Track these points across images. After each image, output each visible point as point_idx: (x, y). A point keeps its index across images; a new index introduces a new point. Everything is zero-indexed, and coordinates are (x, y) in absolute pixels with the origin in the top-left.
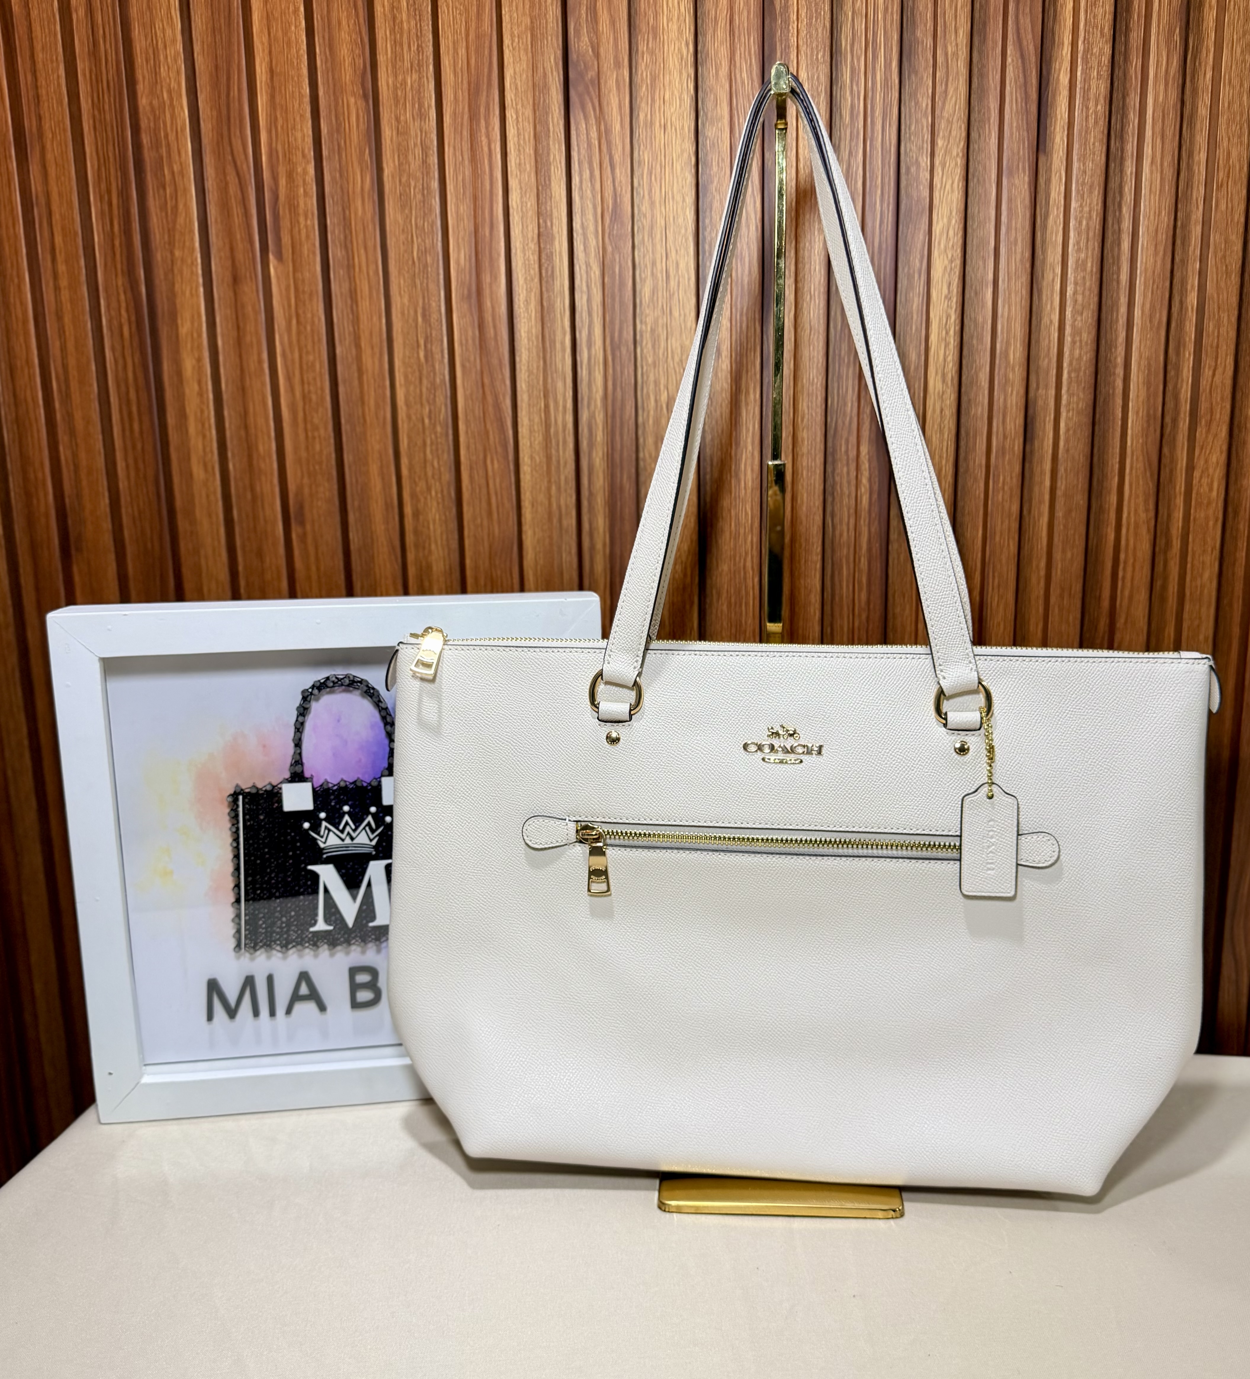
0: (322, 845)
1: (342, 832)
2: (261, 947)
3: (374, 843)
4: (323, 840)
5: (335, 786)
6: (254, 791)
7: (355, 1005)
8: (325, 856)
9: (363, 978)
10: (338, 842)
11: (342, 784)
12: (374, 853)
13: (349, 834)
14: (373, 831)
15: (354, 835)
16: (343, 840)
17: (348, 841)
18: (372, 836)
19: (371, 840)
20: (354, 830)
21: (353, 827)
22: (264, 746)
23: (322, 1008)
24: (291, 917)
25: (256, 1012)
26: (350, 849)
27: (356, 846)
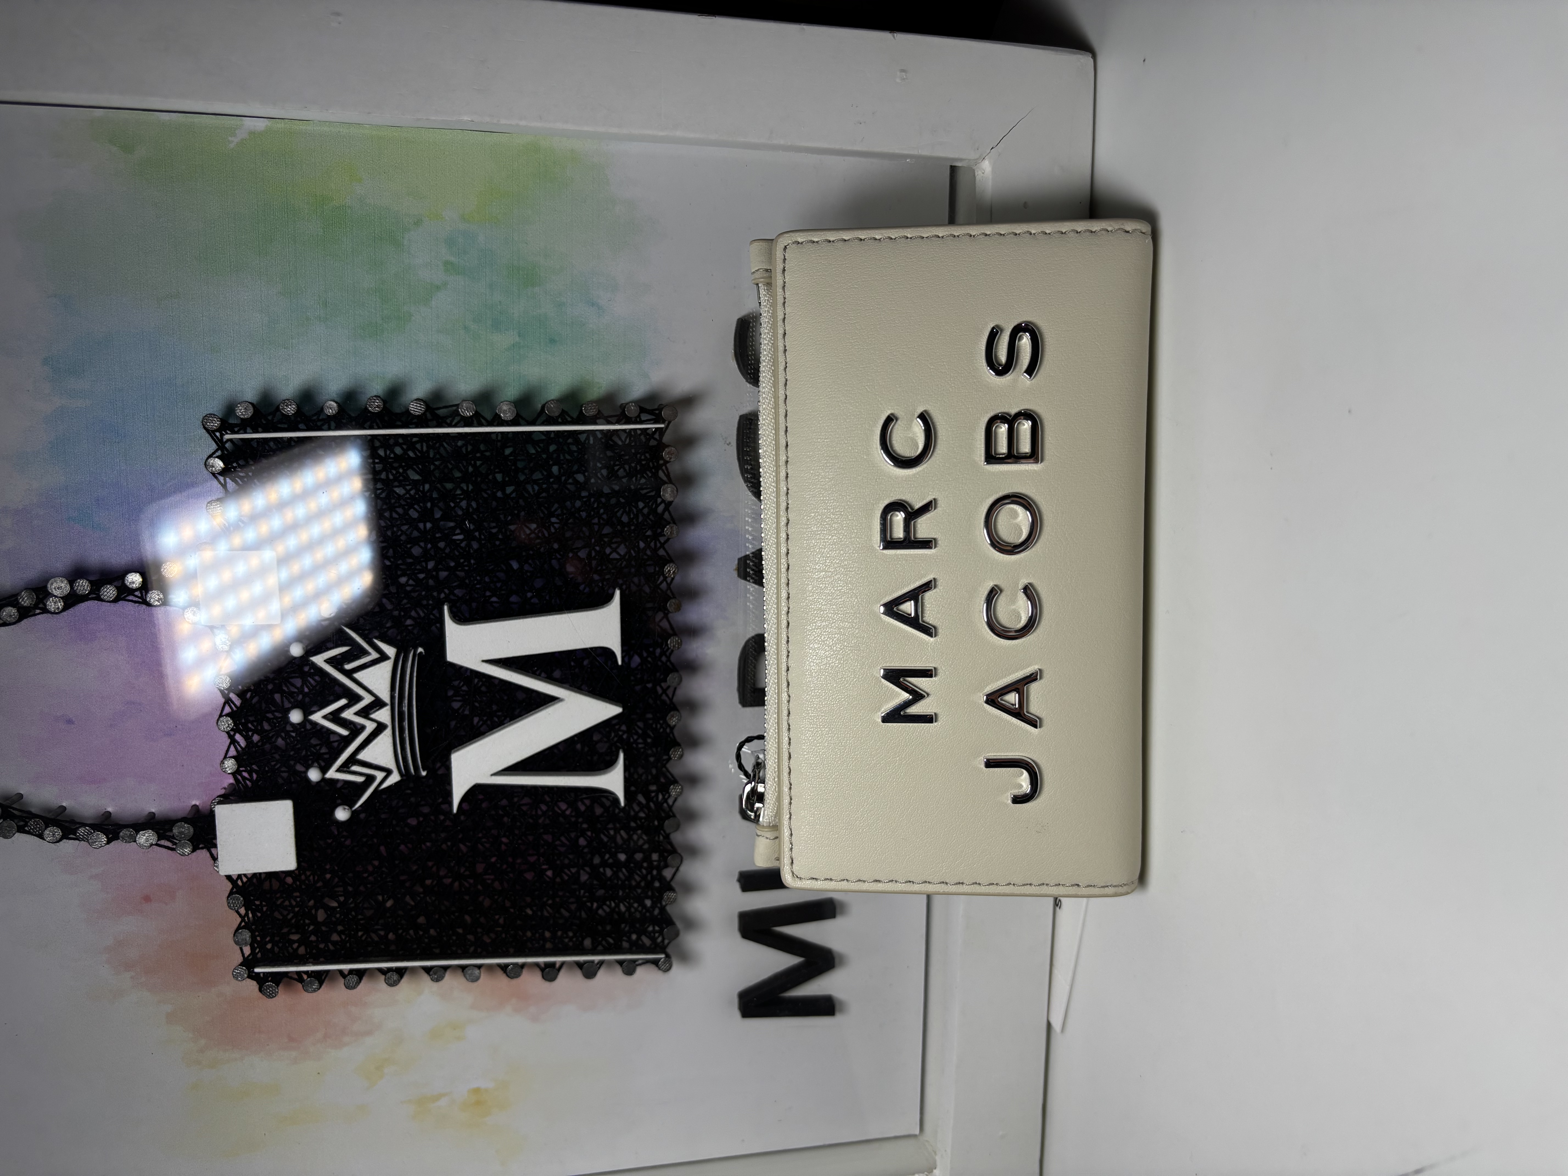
0: (395, 778)
1: (354, 730)
2: (663, 909)
3: (390, 651)
4: (380, 775)
5: (233, 741)
6: (246, 935)
8: (425, 772)
10: (386, 739)
11: (227, 723)
12: (420, 650)
13: (362, 713)
15: (368, 699)
16: (380, 728)
17: (383, 715)
18: (374, 655)
19: (383, 657)
20: (354, 698)
21: (343, 702)
22: (147, 899)
24: (590, 843)
25: (825, 910)
26: (406, 709)
27: (397, 695)
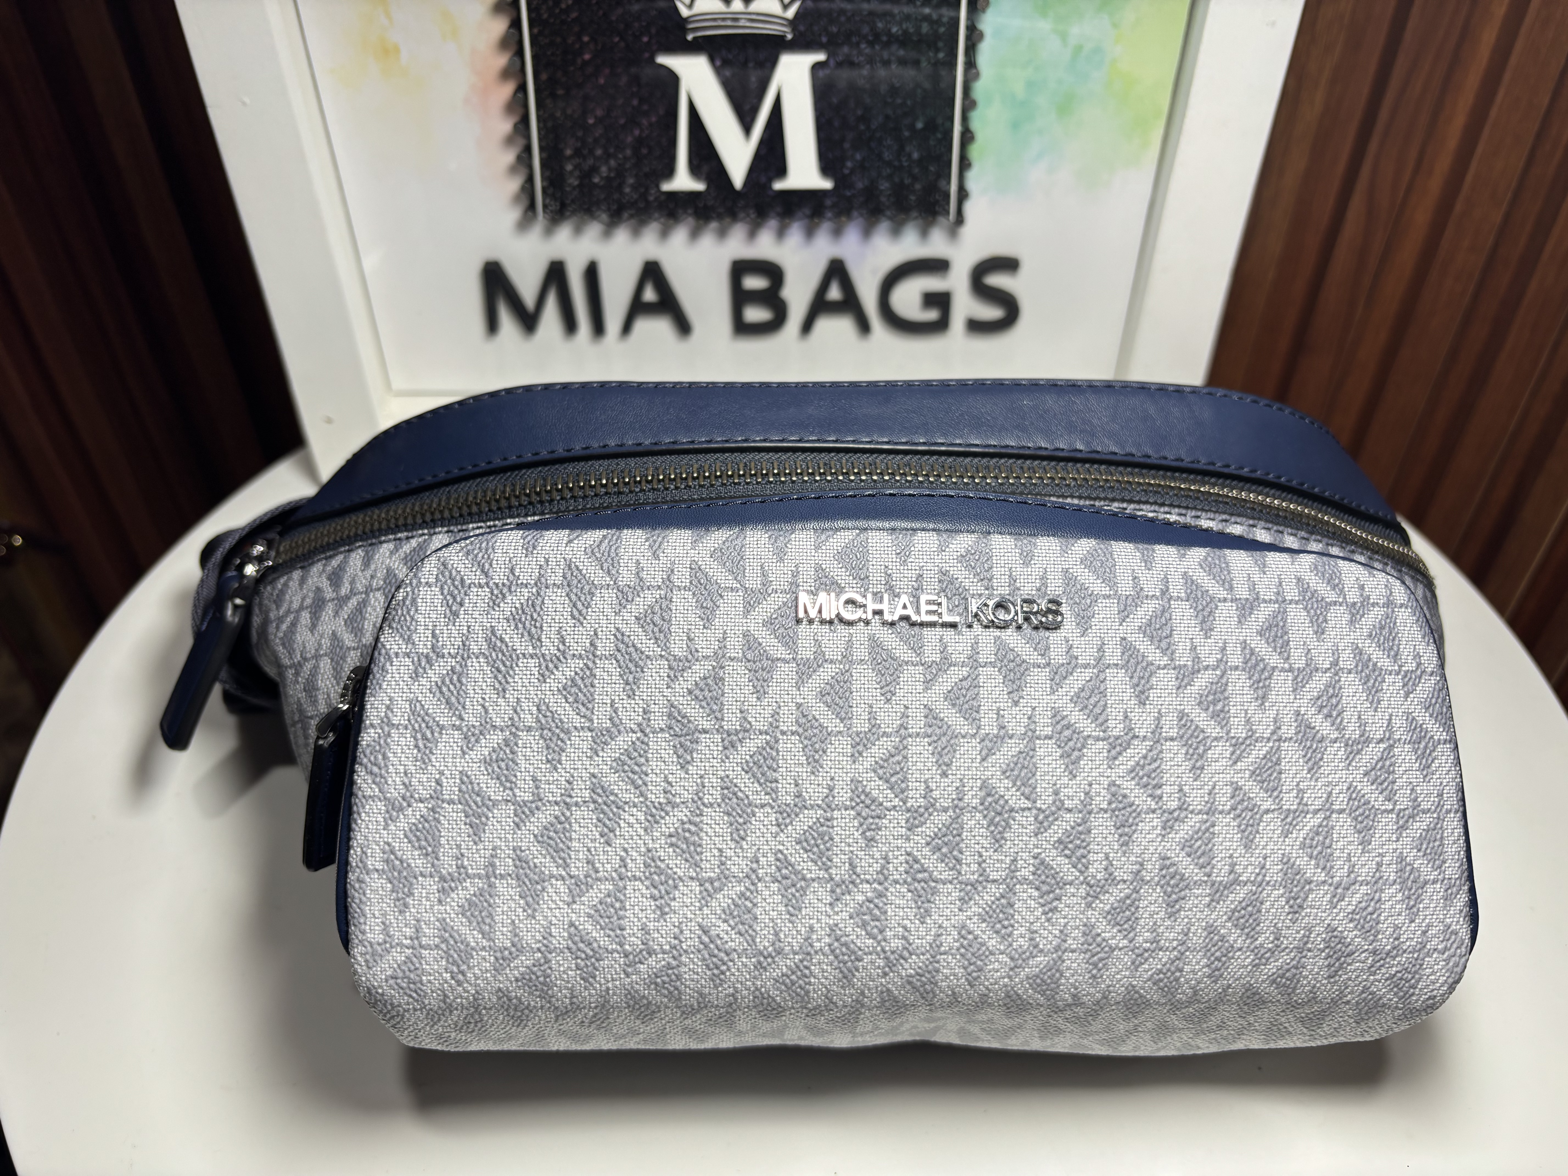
0: (685, 12)
3: (791, 13)
7: (742, 328)
8: (690, 37)
9: (754, 283)
10: (718, 6)
17: (737, 6)
19: (786, 7)
23: (683, 327)
24: (626, 159)
25: (570, 324)
26: (742, 23)
27: (754, 17)
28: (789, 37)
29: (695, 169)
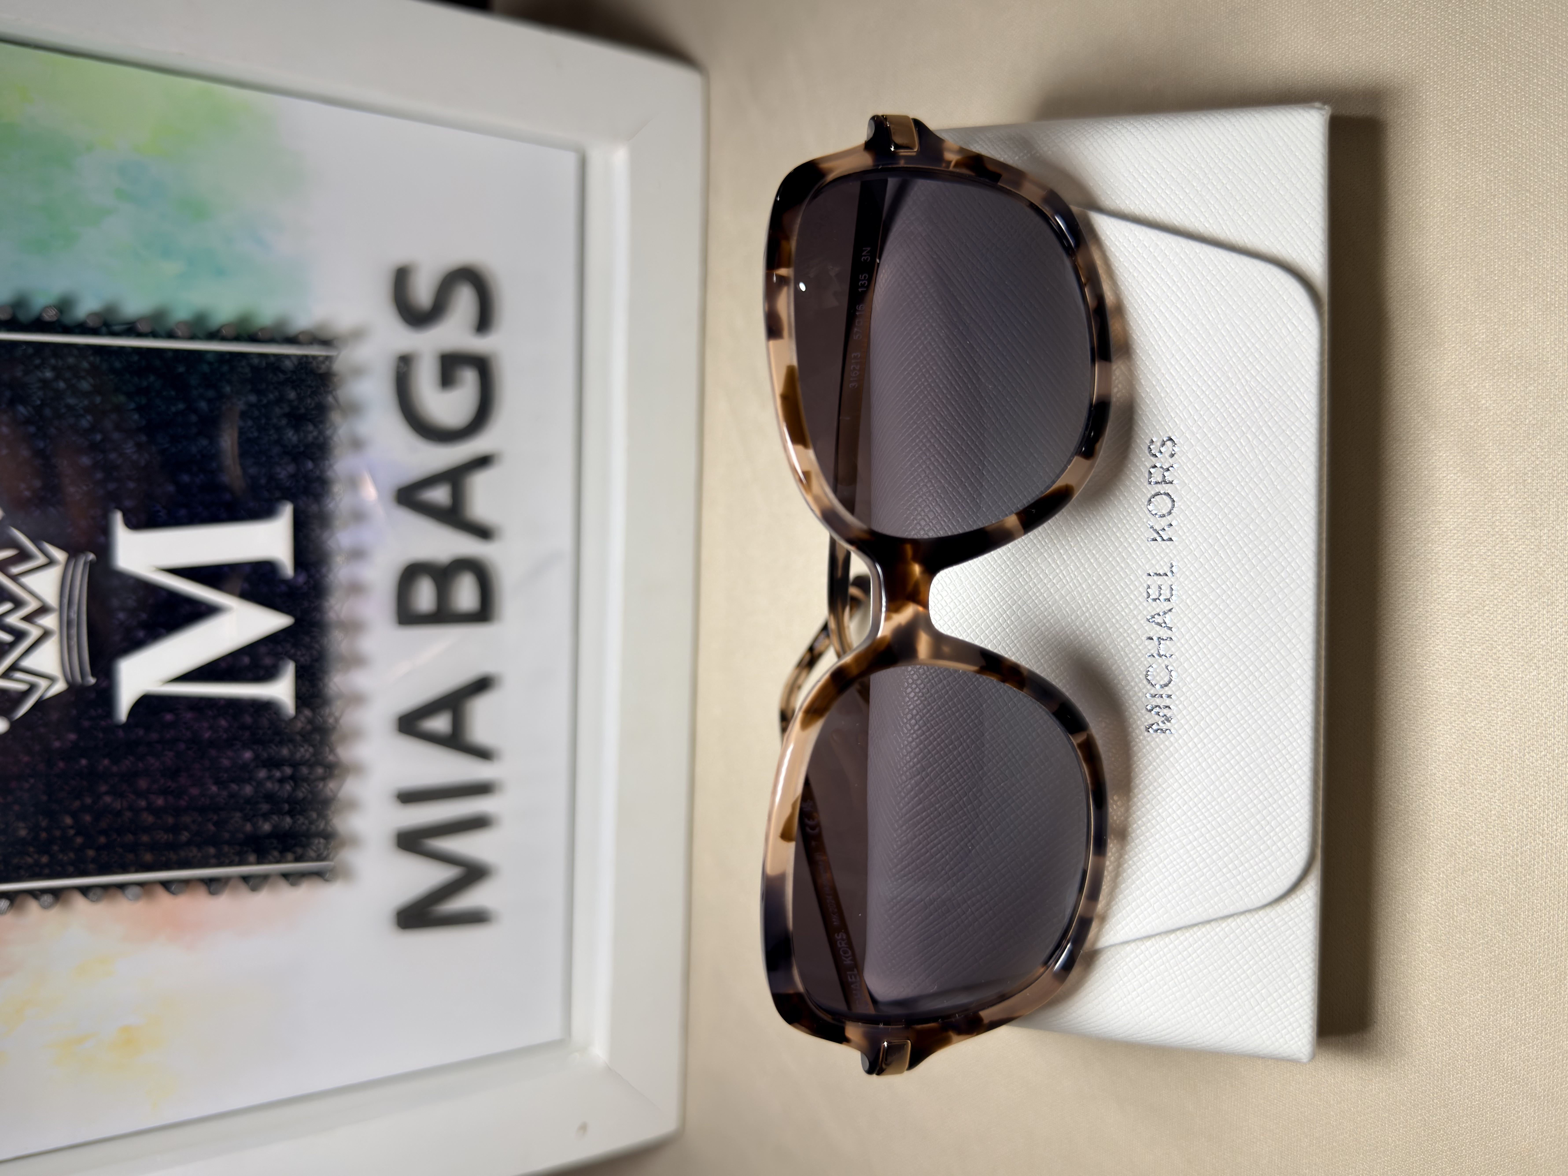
0: (60, 687)
1: (19, 635)
3: (60, 555)
4: (43, 683)
7: (484, 614)
8: (92, 680)
9: (425, 597)
10: (52, 646)
13: (28, 619)
14: (23, 556)
15: (32, 605)
16: (46, 634)
17: (50, 621)
18: (41, 560)
19: (53, 562)
21: (9, 606)
23: (482, 685)
24: (257, 757)
25: (478, 823)
26: (74, 616)
27: (66, 601)
28: (91, 556)
29: (267, 675)
